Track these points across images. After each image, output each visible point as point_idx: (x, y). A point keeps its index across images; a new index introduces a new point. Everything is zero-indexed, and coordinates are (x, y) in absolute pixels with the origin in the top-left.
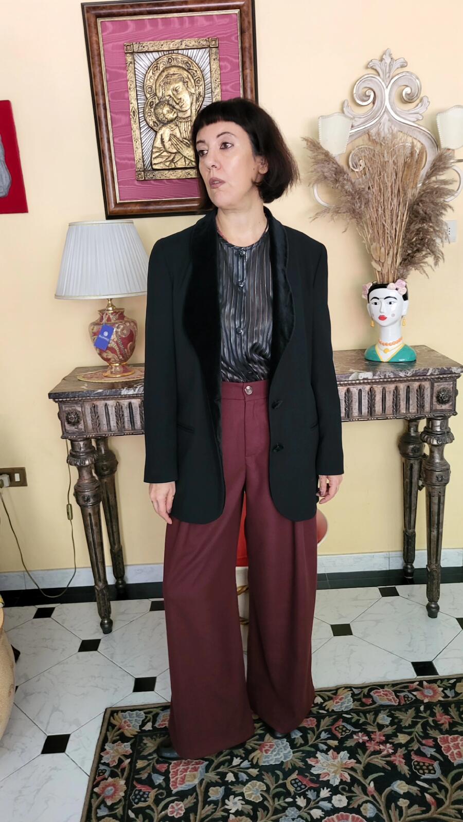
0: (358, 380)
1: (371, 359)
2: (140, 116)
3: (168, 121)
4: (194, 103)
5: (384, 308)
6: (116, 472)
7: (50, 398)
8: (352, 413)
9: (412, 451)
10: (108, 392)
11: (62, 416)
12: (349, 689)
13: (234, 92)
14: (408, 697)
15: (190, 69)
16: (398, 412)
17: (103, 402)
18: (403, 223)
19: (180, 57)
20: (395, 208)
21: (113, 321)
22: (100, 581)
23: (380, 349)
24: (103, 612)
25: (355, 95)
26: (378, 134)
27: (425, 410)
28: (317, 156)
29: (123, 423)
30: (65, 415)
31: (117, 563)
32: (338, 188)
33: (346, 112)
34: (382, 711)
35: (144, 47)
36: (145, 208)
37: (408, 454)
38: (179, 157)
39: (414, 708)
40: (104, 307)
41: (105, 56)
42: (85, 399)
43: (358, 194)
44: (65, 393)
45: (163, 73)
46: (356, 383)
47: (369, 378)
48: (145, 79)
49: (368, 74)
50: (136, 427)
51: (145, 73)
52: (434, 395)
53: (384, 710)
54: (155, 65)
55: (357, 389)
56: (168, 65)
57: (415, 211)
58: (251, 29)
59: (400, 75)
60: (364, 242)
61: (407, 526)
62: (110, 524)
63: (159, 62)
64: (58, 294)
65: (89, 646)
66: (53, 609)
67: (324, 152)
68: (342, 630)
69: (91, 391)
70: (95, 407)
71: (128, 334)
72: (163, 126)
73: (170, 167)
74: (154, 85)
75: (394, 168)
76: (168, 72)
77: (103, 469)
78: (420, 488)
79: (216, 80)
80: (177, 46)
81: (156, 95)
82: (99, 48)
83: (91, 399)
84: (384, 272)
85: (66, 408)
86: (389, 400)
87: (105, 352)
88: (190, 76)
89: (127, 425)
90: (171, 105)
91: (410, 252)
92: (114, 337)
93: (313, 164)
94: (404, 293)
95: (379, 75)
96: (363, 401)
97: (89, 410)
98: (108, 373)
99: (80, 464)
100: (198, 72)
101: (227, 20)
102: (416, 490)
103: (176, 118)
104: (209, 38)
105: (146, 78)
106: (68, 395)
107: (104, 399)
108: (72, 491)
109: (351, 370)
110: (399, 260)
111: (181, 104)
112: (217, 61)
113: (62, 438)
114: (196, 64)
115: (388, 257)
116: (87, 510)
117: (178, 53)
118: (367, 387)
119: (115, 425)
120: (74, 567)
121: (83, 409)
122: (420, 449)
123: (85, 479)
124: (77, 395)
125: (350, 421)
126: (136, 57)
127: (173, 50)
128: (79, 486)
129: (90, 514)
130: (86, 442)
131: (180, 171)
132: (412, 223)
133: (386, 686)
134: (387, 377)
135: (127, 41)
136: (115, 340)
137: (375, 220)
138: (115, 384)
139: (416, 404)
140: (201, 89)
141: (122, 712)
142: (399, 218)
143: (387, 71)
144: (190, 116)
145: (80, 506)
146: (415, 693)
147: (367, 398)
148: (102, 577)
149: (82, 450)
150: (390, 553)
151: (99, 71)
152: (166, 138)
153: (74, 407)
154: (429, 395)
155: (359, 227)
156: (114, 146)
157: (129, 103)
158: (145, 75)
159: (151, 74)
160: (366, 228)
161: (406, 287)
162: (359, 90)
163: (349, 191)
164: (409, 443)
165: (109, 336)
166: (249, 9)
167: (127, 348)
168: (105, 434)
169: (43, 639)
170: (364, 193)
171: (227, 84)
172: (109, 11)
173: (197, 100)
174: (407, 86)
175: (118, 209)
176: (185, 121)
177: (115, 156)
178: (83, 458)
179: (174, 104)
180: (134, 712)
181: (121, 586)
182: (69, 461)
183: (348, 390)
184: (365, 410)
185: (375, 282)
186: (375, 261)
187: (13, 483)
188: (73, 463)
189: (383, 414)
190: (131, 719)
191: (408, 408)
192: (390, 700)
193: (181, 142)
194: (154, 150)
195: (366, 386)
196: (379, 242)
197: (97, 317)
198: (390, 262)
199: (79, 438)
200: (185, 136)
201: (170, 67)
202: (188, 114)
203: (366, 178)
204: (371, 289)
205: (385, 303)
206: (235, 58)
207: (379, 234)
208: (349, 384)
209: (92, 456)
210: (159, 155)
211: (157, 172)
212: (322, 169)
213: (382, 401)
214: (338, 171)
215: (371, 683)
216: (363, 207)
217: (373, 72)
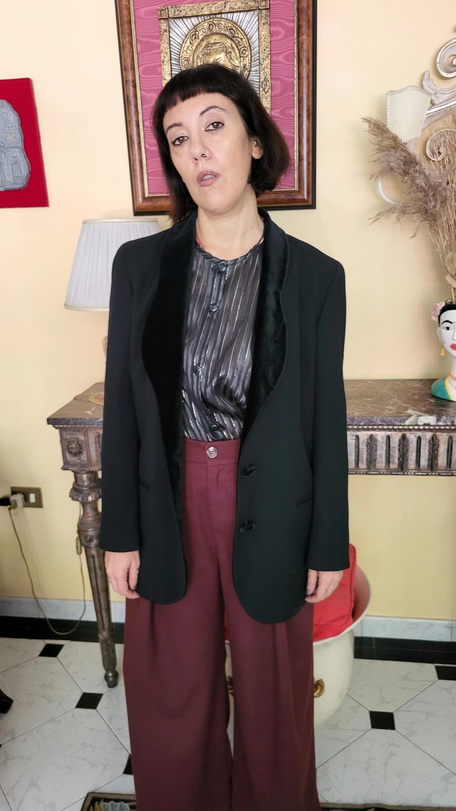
0: (417, 425)
1: (438, 395)
7: (48, 423)
8: (407, 465)
11: (63, 444)
13: (287, 63)
15: (234, 37)
19: (223, 23)
22: (104, 629)
23: (452, 385)
24: (107, 664)
25: (438, 65)
28: (381, 141)
30: (66, 443)
32: (406, 182)
33: (426, 87)
35: (181, 11)
41: (136, 23)
42: (88, 427)
43: (433, 190)
44: (66, 419)
45: (202, 42)
46: (414, 429)
47: (432, 424)
48: (180, 50)
51: (181, 43)
54: (193, 34)
55: (415, 436)
56: (209, 33)
60: (438, 250)
63: (198, 30)
64: (67, 304)
65: (89, 701)
66: (61, 647)
67: (392, 136)
68: (383, 721)
69: (95, 419)
74: (192, 57)
76: (208, 40)
79: (265, 50)
80: (220, 9)
82: (130, 14)
83: (95, 427)
85: (68, 436)
88: (234, 45)
93: (376, 151)
96: (422, 451)
97: (93, 439)
99: (82, 500)
100: (244, 40)
105: (182, 49)
106: (69, 421)
109: (410, 412)
112: (266, 26)
113: (64, 468)
114: (242, 30)
116: (90, 551)
117: (221, 18)
118: (429, 435)
121: (86, 439)
123: (88, 516)
124: (79, 422)
125: (404, 474)
126: (172, 22)
127: (216, 14)
128: (83, 524)
129: (93, 557)
130: (89, 475)
135: (162, 5)
140: (247, 61)
141: (104, 801)
145: (83, 545)
147: (427, 448)
148: (106, 626)
149: (86, 484)
151: (129, 39)
153: (76, 435)
155: (433, 231)
156: (144, 130)
157: (161, 79)
158: (182, 45)
159: (188, 43)
160: (440, 233)
162: (444, 59)
163: (421, 186)
170: (440, 189)
171: (280, 54)
175: (146, 204)
177: (145, 142)
178: (87, 493)
180: (119, 804)
182: (71, 495)
183: (404, 438)
184: (424, 462)
185: (449, 301)
186: (450, 274)
187: (27, 504)
188: (76, 498)
189: (448, 468)
195: (427, 433)
199: (83, 470)
201: (211, 34)
203: (445, 169)
204: (444, 310)
206: (289, 21)
208: (405, 430)
209: (96, 490)
212: (387, 158)
213: (448, 453)
214: (409, 162)
215: (409, 806)
216: (439, 206)
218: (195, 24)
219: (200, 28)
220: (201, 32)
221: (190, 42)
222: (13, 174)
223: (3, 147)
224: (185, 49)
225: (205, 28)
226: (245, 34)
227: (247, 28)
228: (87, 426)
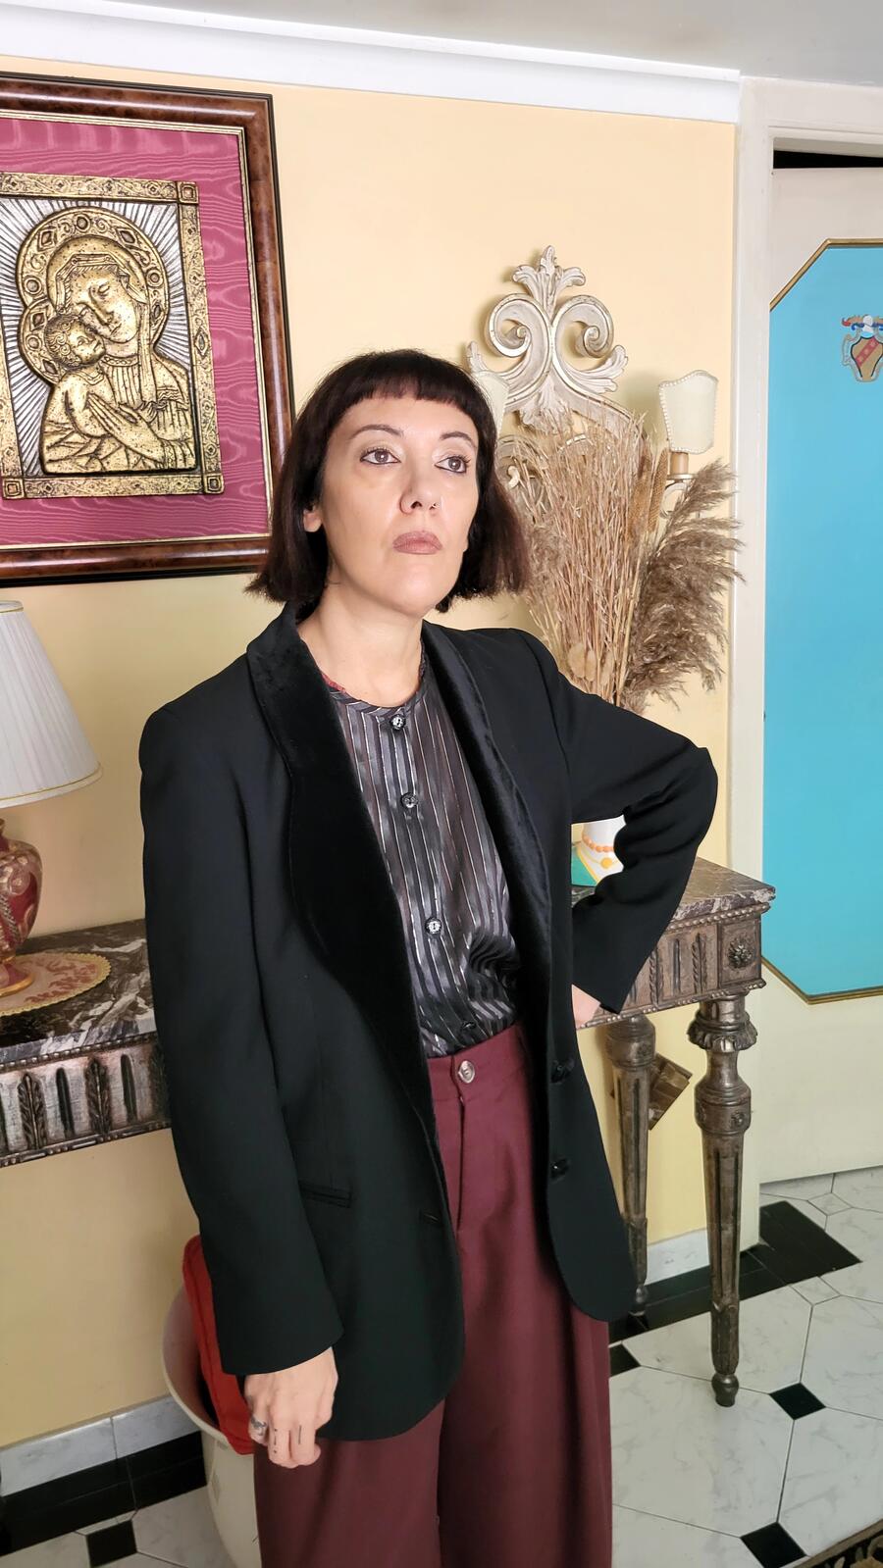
2: (9, 345)
3: (81, 363)
4: (146, 326)
9: (638, 1053)
13: (238, 306)
15: (132, 247)
18: (631, 602)
19: (107, 218)
25: (492, 334)
26: (540, 414)
27: (709, 984)
29: (43, 1125)
35: (13, 185)
37: (627, 1061)
38: (113, 447)
48: (18, 260)
49: (512, 294)
50: (77, 1130)
51: (18, 247)
52: (726, 951)
54: (43, 231)
56: (78, 233)
57: (659, 578)
59: (573, 301)
63: (54, 224)
72: (69, 373)
73: (90, 470)
74: (44, 276)
76: (78, 248)
78: (651, 1124)
79: (195, 278)
80: (98, 192)
81: (50, 300)
88: (133, 263)
89: (54, 1129)
90: (87, 326)
91: (648, 660)
95: (534, 298)
100: (152, 256)
101: (215, 148)
102: (646, 1130)
103: (101, 356)
104: (176, 183)
105: (22, 258)
110: (624, 676)
111: (113, 326)
112: (195, 236)
114: (147, 236)
115: (602, 671)
117: (101, 208)
119: (20, 1133)
127: (90, 200)
131: (114, 479)
132: (651, 603)
139: (691, 973)
140: (161, 295)
142: (625, 591)
143: (549, 291)
144: (137, 354)
152: (78, 403)
154: (715, 952)
158: (20, 251)
159: (33, 249)
162: (497, 323)
166: (266, 129)
171: (220, 288)
173: (152, 318)
174: (590, 324)
176: (123, 363)
191: (677, 986)
193: (116, 412)
196: (582, 640)
198: (606, 680)
200: (125, 400)
201: (83, 237)
202: (132, 348)
206: (235, 232)
210: (62, 440)
211: (56, 480)
217: (518, 290)
218: (46, 214)
219: (59, 222)
220: (61, 231)
221: (38, 246)
224: (28, 258)
225: (70, 222)
226: (153, 244)
227: (156, 235)
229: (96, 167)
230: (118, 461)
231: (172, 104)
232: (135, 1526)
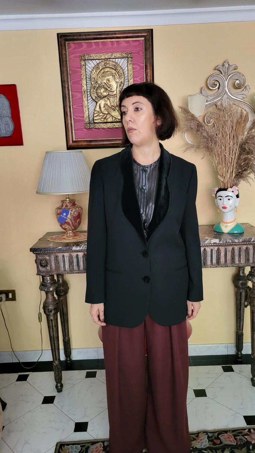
0: (211, 244)
1: (217, 231)
2: (88, 94)
3: (103, 97)
4: (118, 87)
5: (225, 202)
6: (68, 293)
7: (31, 251)
8: (207, 263)
9: (241, 284)
10: (65, 248)
11: (37, 262)
12: (206, 433)
14: (242, 440)
15: (116, 69)
16: (234, 263)
17: (62, 254)
18: (236, 154)
19: (111, 63)
20: (232, 146)
21: (69, 207)
22: (56, 360)
23: (224, 226)
24: (57, 379)
25: (208, 84)
26: (222, 105)
27: (250, 262)
28: (187, 116)
29: (73, 266)
30: (39, 261)
31: (67, 348)
32: (199, 134)
33: (203, 93)
34: (226, 449)
35: (91, 57)
36: (89, 143)
37: (239, 286)
38: (109, 116)
39: (246, 447)
40: (64, 199)
41: (69, 61)
43: (210, 138)
44: (40, 248)
45: (101, 71)
46: (209, 245)
47: (217, 243)
48: (91, 74)
49: (216, 73)
50: (80, 269)
53: (228, 448)
54: (97, 67)
55: (210, 249)
56: (104, 67)
57: (243, 148)
58: (151, 48)
59: (234, 74)
60: (213, 164)
61: (238, 328)
62: (63, 324)
63: (99, 65)
64: (38, 192)
65: (48, 400)
66: (28, 375)
67: (191, 114)
68: (200, 393)
69: (55, 248)
70: (57, 257)
71: (78, 215)
72: (100, 99)
73: (104, 122)
74: (96, 77)
75: (231, 124)
76: (104, 70)
77: (60, 292)
78: (246, 306)
79: (131, 75)
80: (109, 57)
81: (97, 83)
82: (66, 57)
83: (55, 252)
84: (225, 182)
85: (40, 257)
86: (229, 256)
87: (64, 224)
88: (116, 73)
89: (75, 268)
90: (105, 88)
91: (240, 171)
92: (69, 216)
93: (184, 121)
94: (237, 194)
95: (222, 74)
96: (213, 256)
97: (53, 259)
98: (65, 237)
99: (47, 290)
100: (121, 71)
101: (137, 43)
102: (243, 307)
103: (108, 95)
104: (127, 53)
106: (41, 250)
107: (62, 252)
108: (42, 306)
109: (206, 238)
110: (234, 175)
111: (111, 88)
112: (131, 65)
113: (38, 274)
115: (227, 173)
116: (50, 317)
117: (110, 60)
118: (216, 248)
119: (68, 267)
120: (41, 349)
121: (50, 258)
122: (246, 284)
123: (49, 299)
124: (47, 249)
125: (206, 267)
126: (87, 62)
127: (107, 59)
128: (46, 303)
129: (52, 320)
130: (51, 277)
131: (109, 124)
132: (241, 155)
133: (228, 432)
134: (228, 242)
135: (82, 54)
136: (70, 218)
137: (220, 152)
138: (69, 243)
139: (244, 258)
140: (122, 80)
141: (67, 445)
142: (234, 151)
143: (226, 71)
144: (116, 94)
145: (46, 315)
146: (246, 437)
147: (216, 254)
148: (57, 358)
149: (49, 282)
150: (228, 344)
151: (66, 69)
152: (102, 106)
153: (45, 256)
154: (252, 253)
155: (211, 156)
156: (73, 110)
157: (82, 86)
158: (91, 72)
159: (95, 71)
160: (214, 157)
161: (238, 190)
162: (211, 81)
163: (205, 136)
164: (239, 280)
165: (66, 216)
166: (150, 37)
167: (76, 222)
168: (62, 273)
169: (21, 395)
170: (214, 137)
171: (137, 77)
172: (72, 38)
173: (120, 85)
174: (237, 80)
175: (74, 144)
176: (113, 96)
177: (73, 115)
178: (49, 287)
179: (107, 88)
180: (74, 446)
181: (69, 362)
182: (40, 288)
183: (205, 250)
184: (214, 261)
185: (220, 187)
186: (220, 175)
187: (8, 299)
188: (43, 290)
189: (225, 264)
190: (72, 450)
191: (240, 261)
192: (231, 441)
193: (110, 108)
194: (95, 112)
195: (215, 247)
196: (222, 165)
197: (60, 204)
198: (228, 176)
199: (47, 275)
200: (113, 105)
202: (115, 93)
203: (215, 129)
204: (218, 192)
205: (226, 199)
206: (141, 63)
207: (222, 160)
208: (206, 246)
209: (54, 285)
210: (98, 115)
211: (96, 124)
212: (190, 124)
213: (225, 256)
214: (199, 125)
215: (219, 429)
216: (213, 145)
217: (219, 72)
218: (98, 63)
219: (100, 65)
220: (101, 67)
222: (5, 129)
223: (1, 116)
224: (93, 73)
225: (103, 64)
226: (121, 68)
228: (51, 252)
229: (110, 51)
230: (110, 120)
231: (127, 34)
232: (97, 373)
